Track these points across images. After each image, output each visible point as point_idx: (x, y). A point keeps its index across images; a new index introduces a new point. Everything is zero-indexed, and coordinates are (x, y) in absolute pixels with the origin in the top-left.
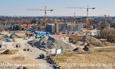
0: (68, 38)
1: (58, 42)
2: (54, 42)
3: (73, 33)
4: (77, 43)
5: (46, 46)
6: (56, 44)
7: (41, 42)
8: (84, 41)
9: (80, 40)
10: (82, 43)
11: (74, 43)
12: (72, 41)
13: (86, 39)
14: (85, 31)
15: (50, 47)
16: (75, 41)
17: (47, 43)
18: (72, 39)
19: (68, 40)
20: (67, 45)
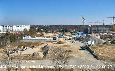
0: (99, 36)
1: (93, 37)
2: (89, 38)
3: (103, 34)
4: (106, 39)
5: (84, 40)
6: (91, 39)
7: (81, 37)
8: (111, 38)
9: (108, 38)
10: (109, 39)
11: (104, 39)
12: (103, 38)
13: (113, 37)
14: (111, 33)
15: (87, 40)
16: (104, 38)
17: (85, 38)
18: (102, 37)
19: (100, 38)
20: (98, 39)
